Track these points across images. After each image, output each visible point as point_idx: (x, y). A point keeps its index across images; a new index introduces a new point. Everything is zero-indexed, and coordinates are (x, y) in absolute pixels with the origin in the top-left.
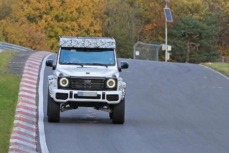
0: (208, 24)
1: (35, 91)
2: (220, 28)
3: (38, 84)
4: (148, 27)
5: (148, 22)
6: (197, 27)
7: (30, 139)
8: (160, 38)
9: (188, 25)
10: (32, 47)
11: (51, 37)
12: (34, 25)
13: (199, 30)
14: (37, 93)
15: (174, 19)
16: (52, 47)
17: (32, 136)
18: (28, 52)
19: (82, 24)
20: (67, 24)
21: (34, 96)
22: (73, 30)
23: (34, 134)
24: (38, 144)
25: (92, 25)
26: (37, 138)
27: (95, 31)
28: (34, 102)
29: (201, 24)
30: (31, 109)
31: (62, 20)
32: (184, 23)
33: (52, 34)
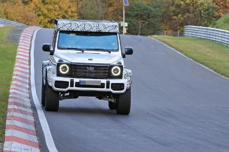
0: (154, 8)
1: (28, 55)
2: (163, 10)
3: (30, 50)
4: (111, 9)
5: (111, 5)
7: (25, 90)
8: (120, 17)
9: (140, 8)
10: (25, 23)
11: (39, 15)
12: (26, 7)
13: (148, 11)
14: (30, 57)
15: (130, 4)
16: (40, 23)
17: (26, 88)
18: (23, 26)
19: (62, 6)
20: (50, 7)
21: (28, 59)
22: (55, 11)
23: (28, 86)
24: (30, 94)
25: (70, 7)
26: (30, 89)
27: (72, 12)
28: (28, 63)
29: (149, 7)
30: (26, 68)
31: (47, 3)
32: (137, 7)
33: (40, 13)
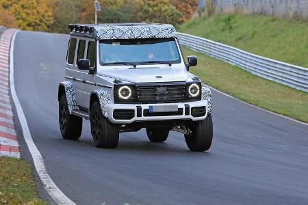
0: (124, 13)
1: (8, 55)
2: (131, 15)
3: (9, 51)
4: (84, 14)
5: (84, 10)
6: (117, 14)
7: (4, 87)
8: (92, 21)
9: (111, 13)
10: (5, 26)
11: (18, 19)
12: (7, 11)
13: (118, 16)
14: (9, 57)
15: (102, 9)
16: (19, 26)
17: (5, 85)
18: (3, 29)
19: (39, 10)
20: (29, 11)
21: (7, 58)
22: (33, 15)
23: (7, 84)
24: (10, 91)
25: (46, 11)
26: (9, 86)
27: (49, 16)
28: (7, 62)
29: (120, 13)
30: (5, 67)
31: (26, 8)
32: (108, 12)
33: (19, 17)
